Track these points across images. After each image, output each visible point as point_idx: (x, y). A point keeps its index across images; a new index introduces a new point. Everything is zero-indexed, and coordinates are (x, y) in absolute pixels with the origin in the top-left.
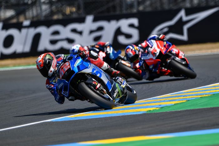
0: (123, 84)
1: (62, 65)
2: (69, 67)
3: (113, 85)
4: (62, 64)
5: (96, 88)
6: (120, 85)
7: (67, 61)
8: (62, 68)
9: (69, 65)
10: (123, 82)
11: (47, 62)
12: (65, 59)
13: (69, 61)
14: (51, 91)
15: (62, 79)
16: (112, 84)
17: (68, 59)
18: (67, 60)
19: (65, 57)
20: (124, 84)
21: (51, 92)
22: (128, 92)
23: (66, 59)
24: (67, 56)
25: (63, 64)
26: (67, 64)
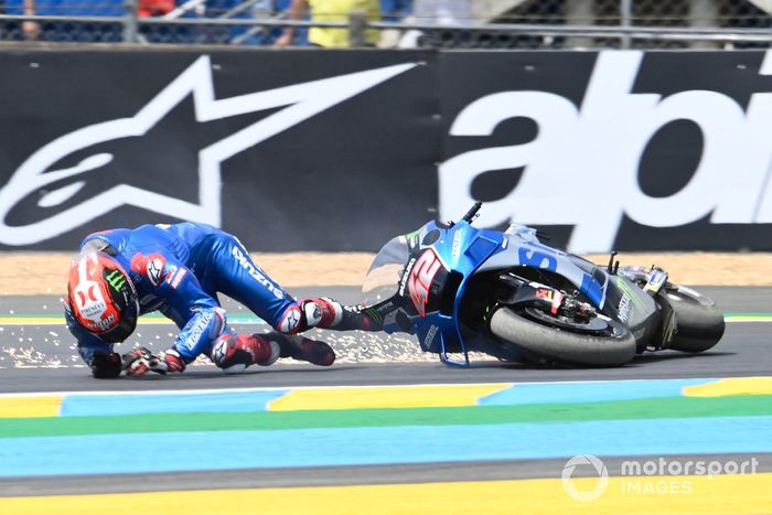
1: (412, 270)
3: (605, 285)
4: (412, 263)
5: (554, 311)
7: (424, 250)
8: (416, 277)
13: (432, 246)
15: (426, 311)
16: (602, 283)
17: (424, 243)
18: (422, 247)
24: (418, 235)
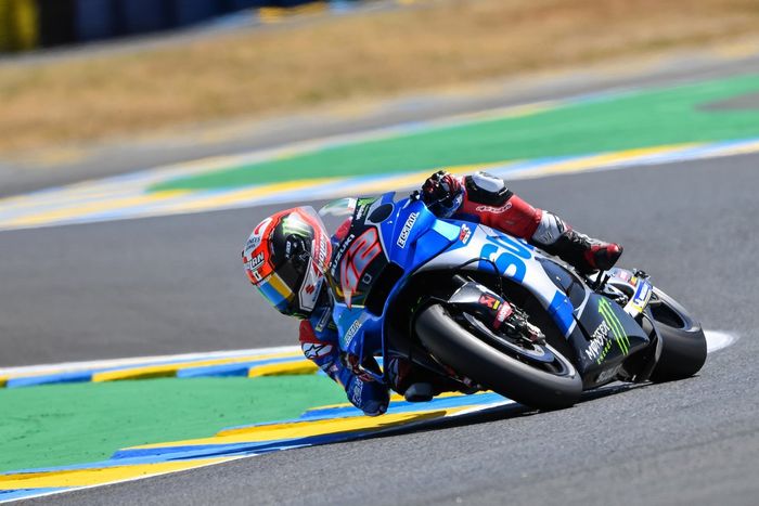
0: (637, 296)
2: (377, 249)
3: (581, 308)
4: (349, 240)
6: (622, 304)
7: (369, 227)
8: (351, 259)
9: (378, 240)
10: (635, 290)
11: (288, 250)
12: (359, 216)
13: (378, 225)
14: (326, 366)
15: (352, 303)
16: (577, 304)
17: (370, 219)
18: (367, 222)
19: (361, 210)
20: (642, 296)
21: (326, 370)
22: (662, 329)
23: (363, 218)
24: (370, 205)
25: (354, 240)
26: (368, 237)
